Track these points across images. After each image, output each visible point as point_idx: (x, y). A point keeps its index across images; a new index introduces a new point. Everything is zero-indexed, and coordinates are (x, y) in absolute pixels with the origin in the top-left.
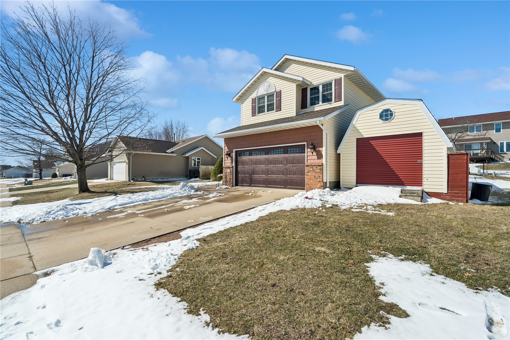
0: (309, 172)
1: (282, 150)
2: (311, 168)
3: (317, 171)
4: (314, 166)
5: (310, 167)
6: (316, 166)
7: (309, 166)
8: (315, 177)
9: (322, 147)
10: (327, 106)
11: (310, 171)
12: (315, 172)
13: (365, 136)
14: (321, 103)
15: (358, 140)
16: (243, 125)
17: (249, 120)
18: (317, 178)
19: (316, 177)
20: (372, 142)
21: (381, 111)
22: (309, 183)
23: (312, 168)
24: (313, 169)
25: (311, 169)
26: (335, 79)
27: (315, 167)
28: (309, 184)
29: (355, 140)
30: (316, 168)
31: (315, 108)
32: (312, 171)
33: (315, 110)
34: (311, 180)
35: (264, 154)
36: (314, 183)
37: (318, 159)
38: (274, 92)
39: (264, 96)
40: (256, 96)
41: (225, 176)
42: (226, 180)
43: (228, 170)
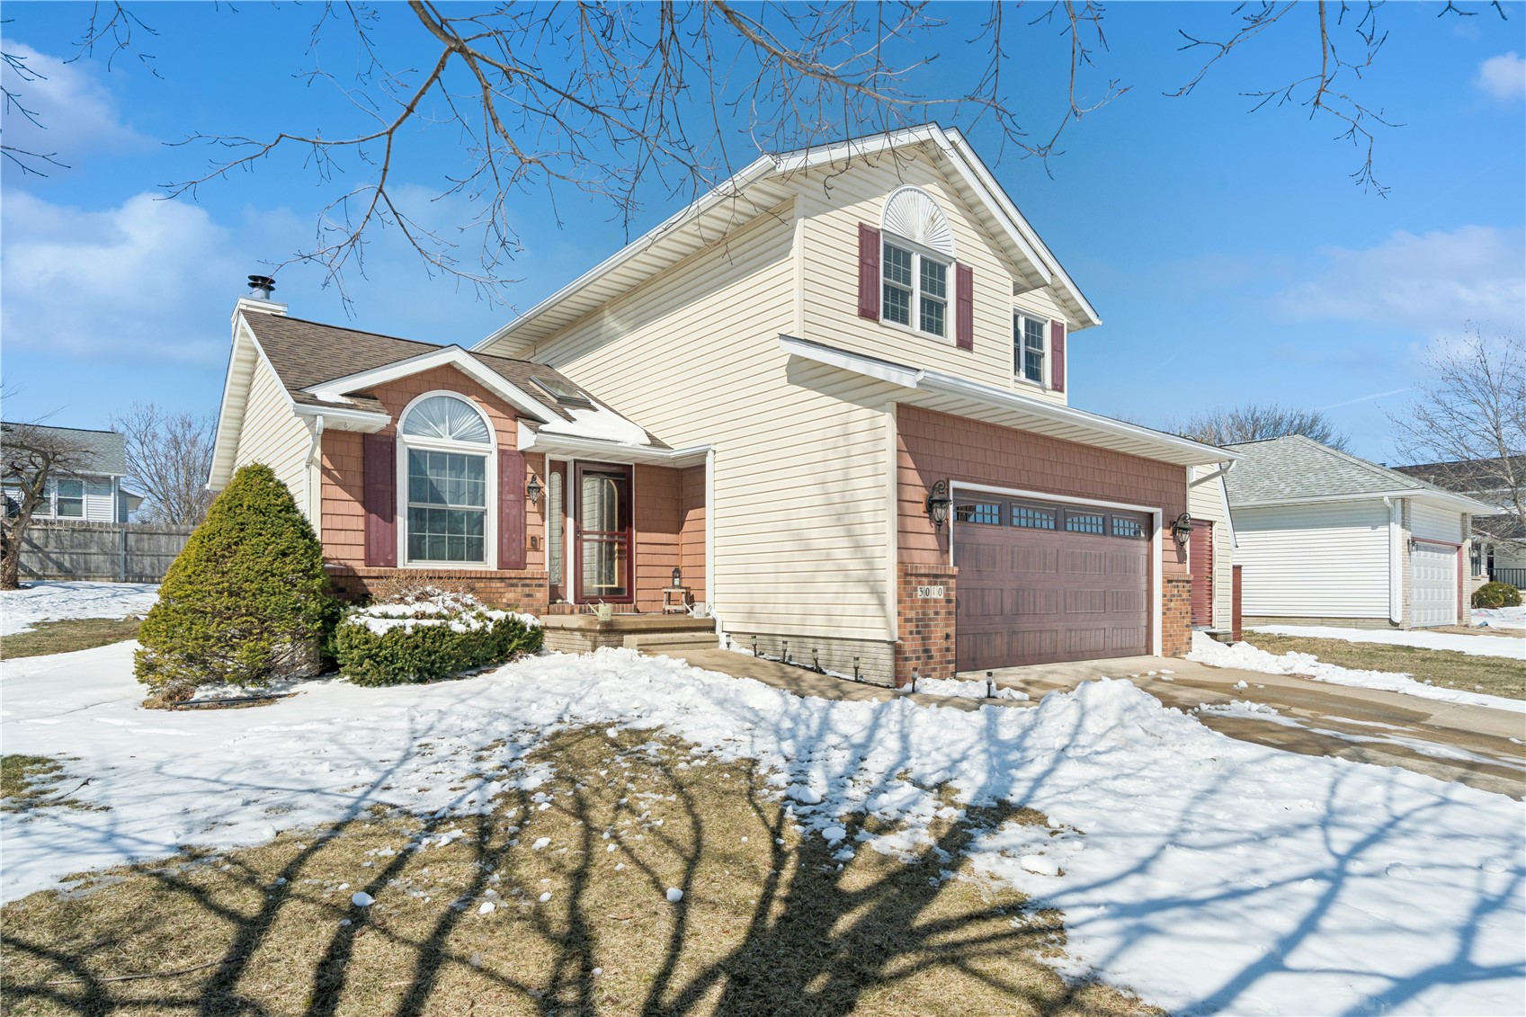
0: (1171, 601)
1: (1100, 520)
4: (1180, 581)
7: (1172, 581)
11: (1174, 596)
12: (1181, 600)
14: (1022, 375)
17: (843, 328)
18: (1184, 617)
19: (1182, 614)
22: (1172, 631)
23: (1177, 587)
24: (1178, 591)
25: (1175, 591)
26: (1052, 321)
32: (1177, 596)
36: (1179, 631)
38: (950, 260)
39: (911, 247)
40: (879, 227)
41: (917, 626)
42: (924, 645)
43: (937, 592)
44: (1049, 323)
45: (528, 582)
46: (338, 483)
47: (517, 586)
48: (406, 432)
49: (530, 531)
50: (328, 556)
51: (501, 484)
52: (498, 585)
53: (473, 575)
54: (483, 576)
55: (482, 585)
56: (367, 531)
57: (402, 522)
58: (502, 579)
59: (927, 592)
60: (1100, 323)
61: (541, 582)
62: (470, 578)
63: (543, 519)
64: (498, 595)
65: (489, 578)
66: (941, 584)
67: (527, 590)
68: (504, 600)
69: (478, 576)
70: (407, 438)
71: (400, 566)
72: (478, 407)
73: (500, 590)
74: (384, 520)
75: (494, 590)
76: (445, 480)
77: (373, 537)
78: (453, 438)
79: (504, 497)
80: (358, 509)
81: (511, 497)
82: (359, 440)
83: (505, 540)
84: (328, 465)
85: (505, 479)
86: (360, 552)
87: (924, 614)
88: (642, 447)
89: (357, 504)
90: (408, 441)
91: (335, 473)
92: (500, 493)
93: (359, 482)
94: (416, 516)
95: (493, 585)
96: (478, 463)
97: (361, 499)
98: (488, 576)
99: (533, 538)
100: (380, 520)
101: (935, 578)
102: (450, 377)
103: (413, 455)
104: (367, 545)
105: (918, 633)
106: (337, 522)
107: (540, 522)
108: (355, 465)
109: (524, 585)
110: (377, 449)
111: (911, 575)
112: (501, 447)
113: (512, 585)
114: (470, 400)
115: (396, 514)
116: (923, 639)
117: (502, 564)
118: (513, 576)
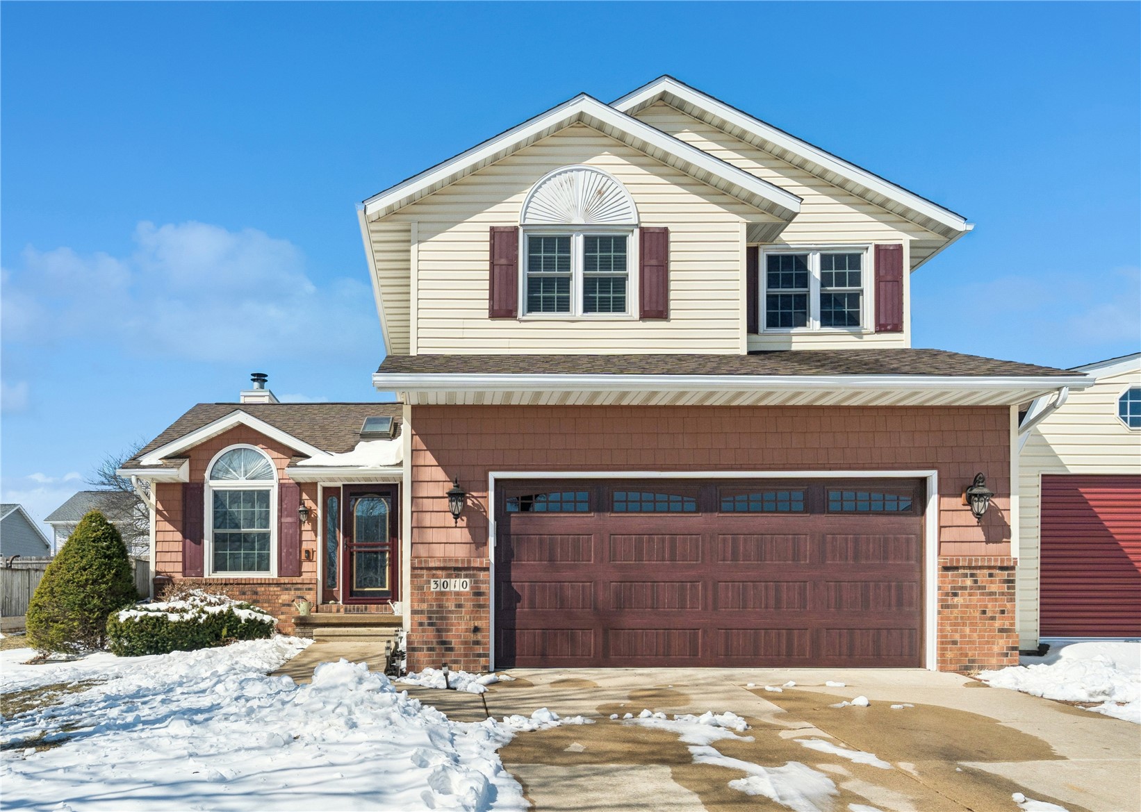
0: (955, 595)
1: (798, 495)
2: (965, 575)
3: (994, 588)
4: (981, 568)
5: (961, 571)
6: (990, 568)
7: (957, 568)
8: (984, 612)
9: (1008, 496)
10: (838, 340)
11: (964, 588)
12: (982, 594)
13: (1073, 470)
14: (814, 324)
15: (1046, 479)
16: (422, 352)
17: (467, 333)
18: (993, 618)
19: (989, 614)
20: (1087, 492)
21: (1124, 390)
22: (957, 637)
23: (972, 575)
24: (976, 582)
25: (969, 582)
26: (877, 247)
27: (986, 572)
28: (955, 643)
29: (1039, 481)
30: (991, 575)
31: (794, 339)
32: (971, 588)
33: (795, 347)
34: (964, 624)
35: (692, 506)
36: (980, 637)
37: (987, 542)
38: (631, 228)
39: (570, 231)
40: (517, 224)
41: (430, 618)
42: (440, 636)
43: (458, 585)
44: (872, 250)
45: (299, 586)
46: (166, 519)
47: (290, 590)
48: (212, 478)
49: (305, 546)
50: (159, 570)
51: (280, 510)
52: (276, 589)
53: (255, 582)
54: (263, 582)
55: (263, 589)
56: (184, 552)
57: (208, 545)
58: (278, 584)
59: (445, 585)
60: (970, 227)
61: (311, 586)
62: (253, 584)
63: (316, 535)
64: (275, 597)
65: (269, 584)
66: (466, 576)
67: (298, 593)
68: (280, 601)
69: (259, 582)
70: (213, 483)
71: (206, 576)
72: (263, 452)
73: (276, 593)
74: (195, 543)
75: (271, 593)
76: (240, 510)
77: (187, 555)
78: (246, 479)
79: (283, 520)
80: (179, 536)
81: (289, 520)
82: (180, 488)
83: (283, 554)
84: (160, 507)
85: (284, 506)
86: (179, 567)
87: (440, 606)
88: (383, 468)
89: (178, 533)
90: (212, 485)
91: (165, 512)
92: (280, 517)
93: (179, 517)
94: (218, 539)
95: (271, 589)
96: (264, 496)
97: (181, 529)
98: (267, 582)
99: (307, 552)
100: (193, 544)
101: (455, 570)
102: (241, 433)
103: (217, 495)
104: (184, 562)
105: (430, 624)
106: (166, 547)
107: (314, 538)
108: (178, 505)
109: (296, 589)
110: (191, 493)
111: (422, 568)
112: (281, 481)
113: (287, 589)
114: (258, 448)
115: (203, 538)
116: (438, 631)
117: (281, 572)
118: (287, 581)
